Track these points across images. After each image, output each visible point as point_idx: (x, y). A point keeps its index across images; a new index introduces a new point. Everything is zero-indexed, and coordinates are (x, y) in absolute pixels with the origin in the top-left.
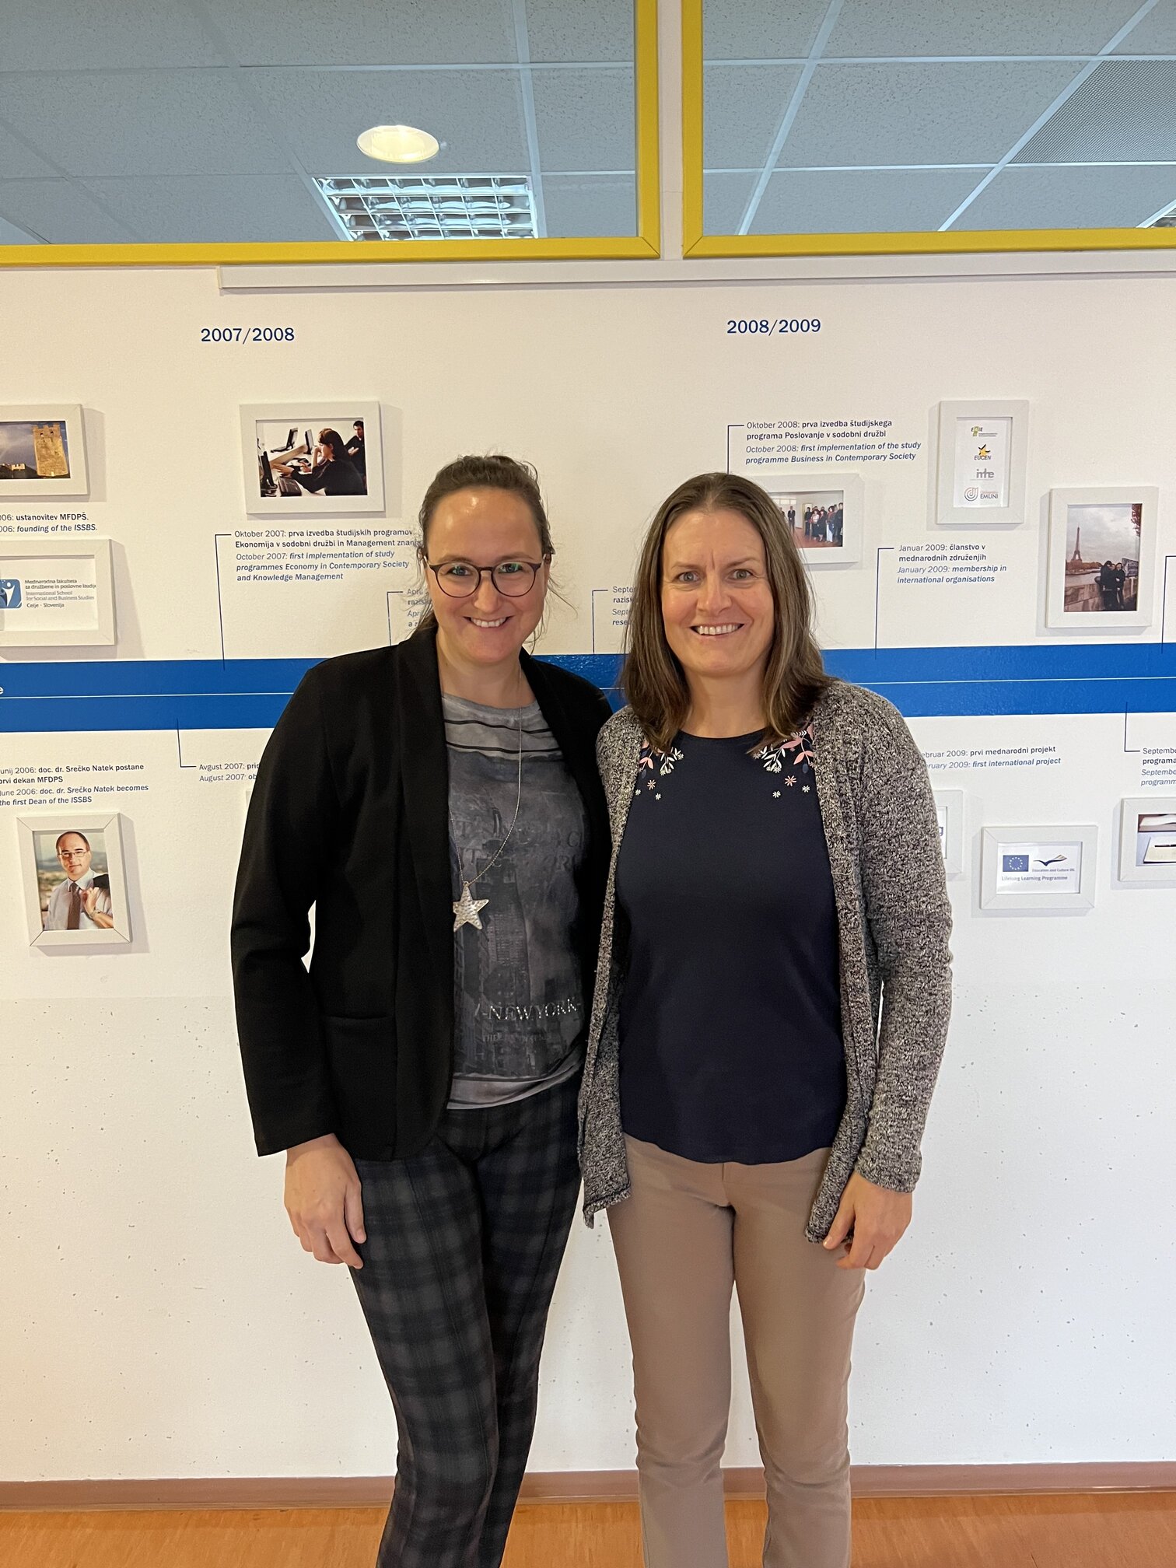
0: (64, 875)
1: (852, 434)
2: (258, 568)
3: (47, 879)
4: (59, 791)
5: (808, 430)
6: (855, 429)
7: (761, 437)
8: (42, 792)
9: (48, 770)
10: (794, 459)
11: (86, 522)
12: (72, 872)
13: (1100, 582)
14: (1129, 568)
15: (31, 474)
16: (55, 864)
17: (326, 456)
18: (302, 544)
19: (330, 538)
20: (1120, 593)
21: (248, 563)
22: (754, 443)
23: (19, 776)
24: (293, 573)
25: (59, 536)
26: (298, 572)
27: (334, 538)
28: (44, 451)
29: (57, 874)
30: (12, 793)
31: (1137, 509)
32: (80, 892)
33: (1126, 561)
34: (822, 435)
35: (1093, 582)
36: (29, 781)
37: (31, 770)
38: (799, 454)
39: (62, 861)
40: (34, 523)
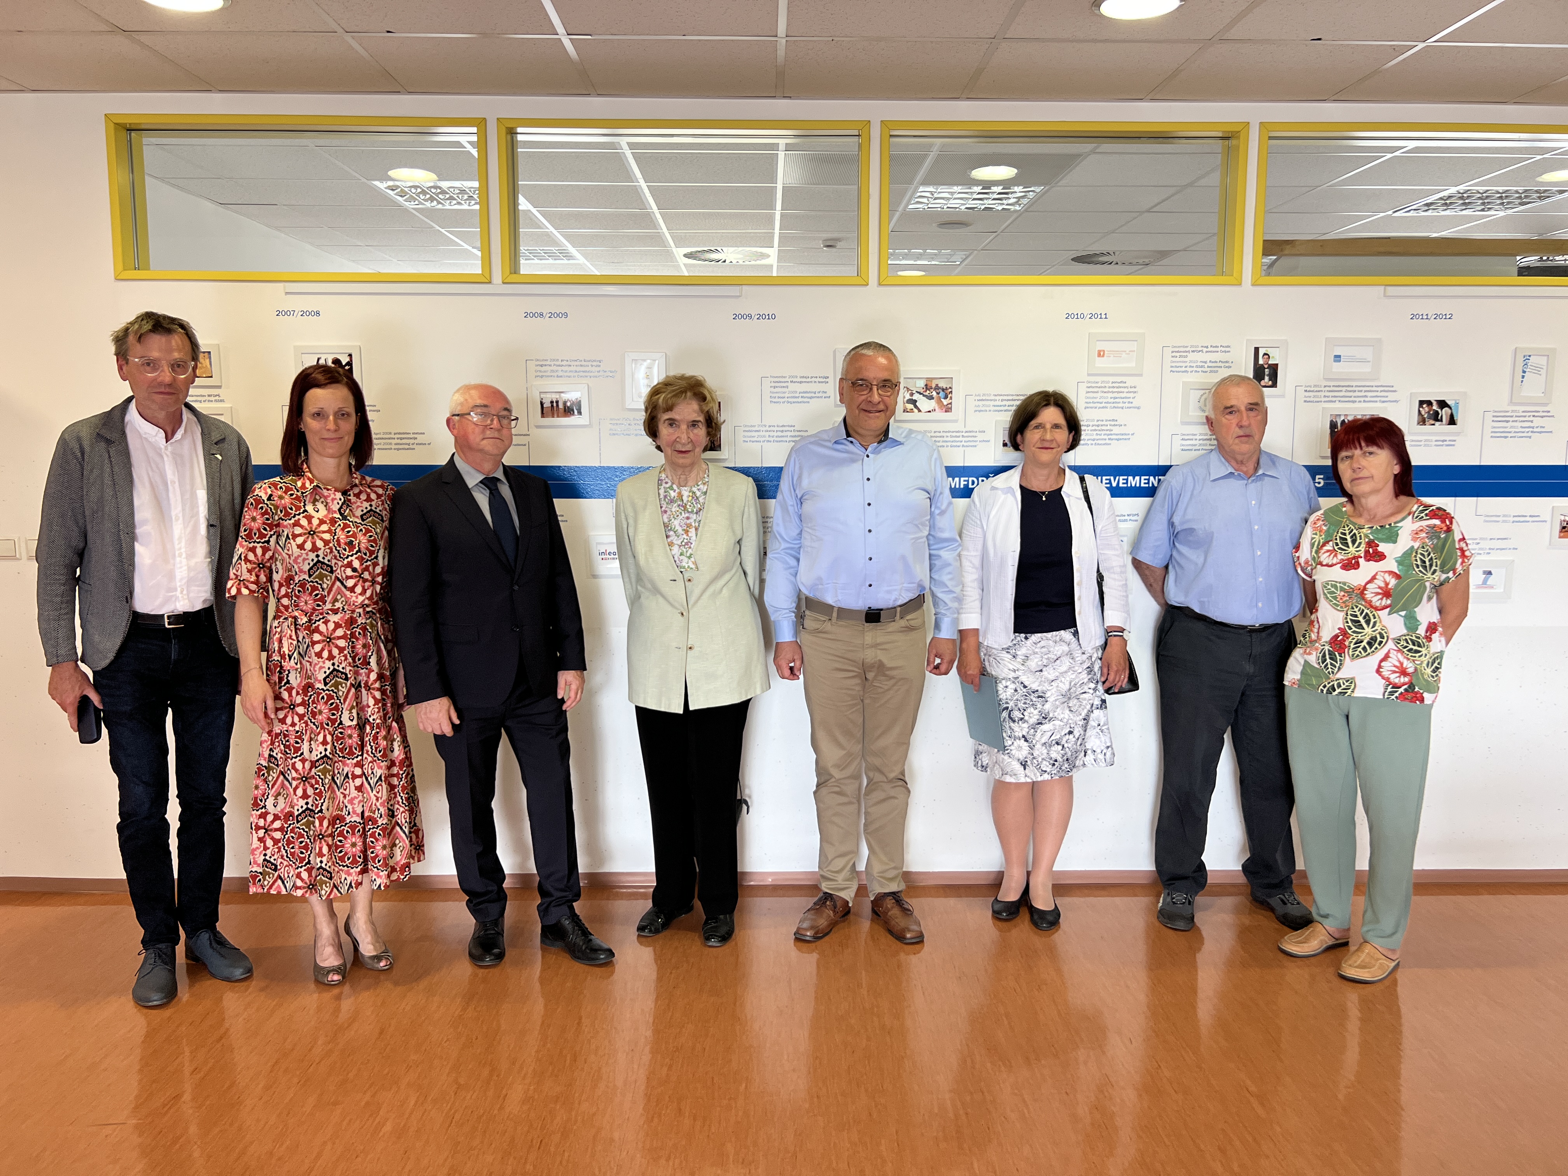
1: (585, 366)
5: (564, 363)
6: (586, 363)
7: (542, 366)
10: (557, 376)
11: (220, 398)
22: (539, 368)
25: (207, 404)
34: (570, 366)
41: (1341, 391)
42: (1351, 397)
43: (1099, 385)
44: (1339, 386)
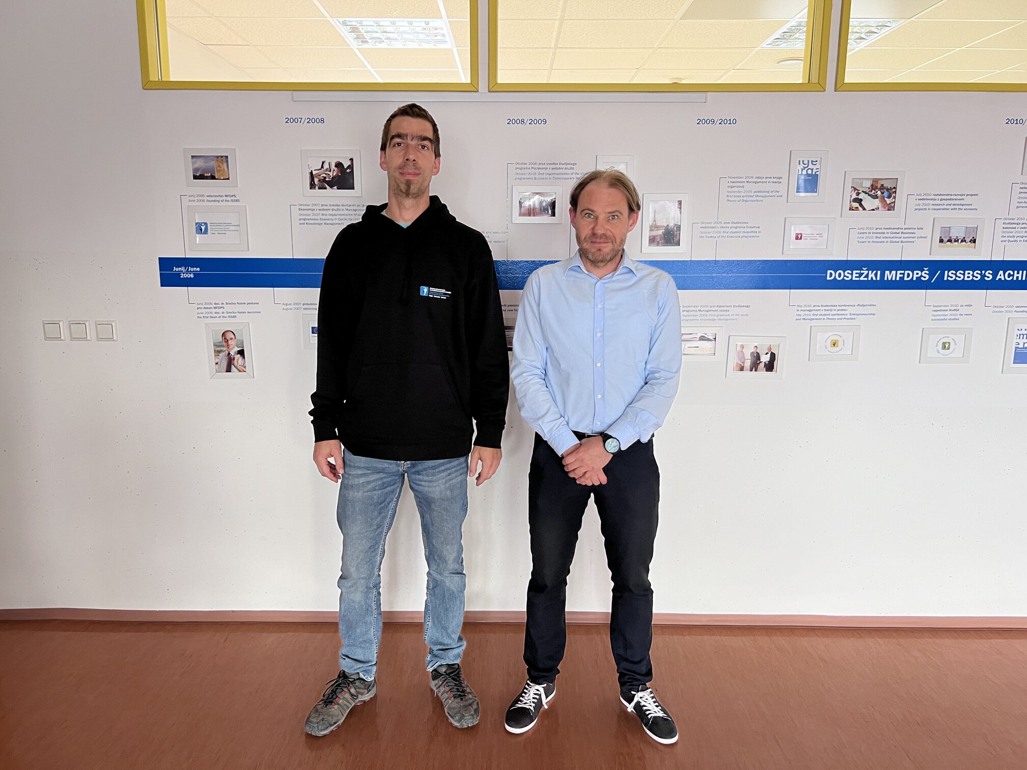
0: (225, 349)
1: (560, 168)
2: (308, 220)
3: (218, 351)
4: (223, 313)
5: (541, 166)
6: (561, 166)
7: (521, 169)
8: (216, 313)
9: (218, 304)
10: (535, 179)
11: (236, 198)
12: (228, 348)
13: (664, 234)
14: (677, 228)
15: (213, 177)
16: (221, 344)
17: (338, 172)
18: (327, 210)
19: (338, 207)
20: (673, 238)
21: (304, 217)
22: (518, 171)
23: (206, 306)
24: (323, 222)
25: (224, 203)
26: (325, 221)
27: (341, 208)
28: (218, 168)
29: (222, 348)
30: (202, 313)
31: (680, 203)
32: (232, 356)
33: (675, 225)
34: (547, 168)
35: (661, 233)
36: (210, 308)
37: (211, 304)
38: (537, 176)
39: (224, 343)
40: (214, 198)
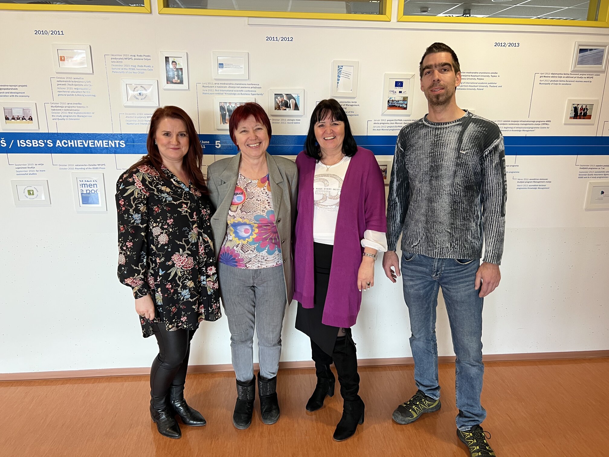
41: (226, 87)
42: (232, 91)
43: (65, 80)
44: (224, 84)
